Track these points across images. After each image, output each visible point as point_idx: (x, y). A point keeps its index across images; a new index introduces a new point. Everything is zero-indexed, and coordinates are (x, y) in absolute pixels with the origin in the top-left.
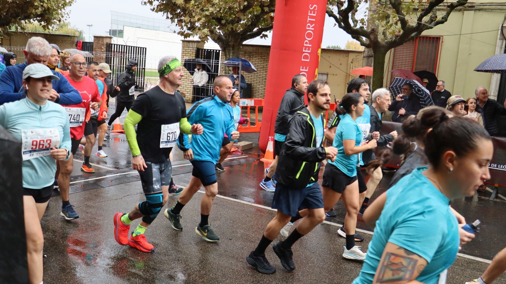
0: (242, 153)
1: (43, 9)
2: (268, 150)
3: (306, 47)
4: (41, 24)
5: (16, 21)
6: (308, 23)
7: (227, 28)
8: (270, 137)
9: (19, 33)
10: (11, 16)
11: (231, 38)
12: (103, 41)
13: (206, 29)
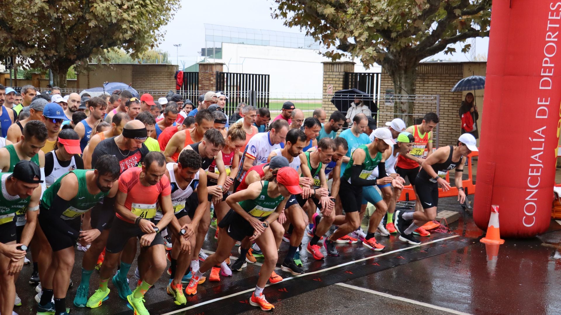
0: (449, 231)
1: (133, 33)
2: (492, 227)
3: (545, 68)
4: (128, 52)
5: (98, 50)
6: (548, 31)
7: (398, 44)
8: (494, 207)
9: (103, 67)
10: (91, 45)
11: (403, 57)
12: (212, 69)
13: (371, 48)
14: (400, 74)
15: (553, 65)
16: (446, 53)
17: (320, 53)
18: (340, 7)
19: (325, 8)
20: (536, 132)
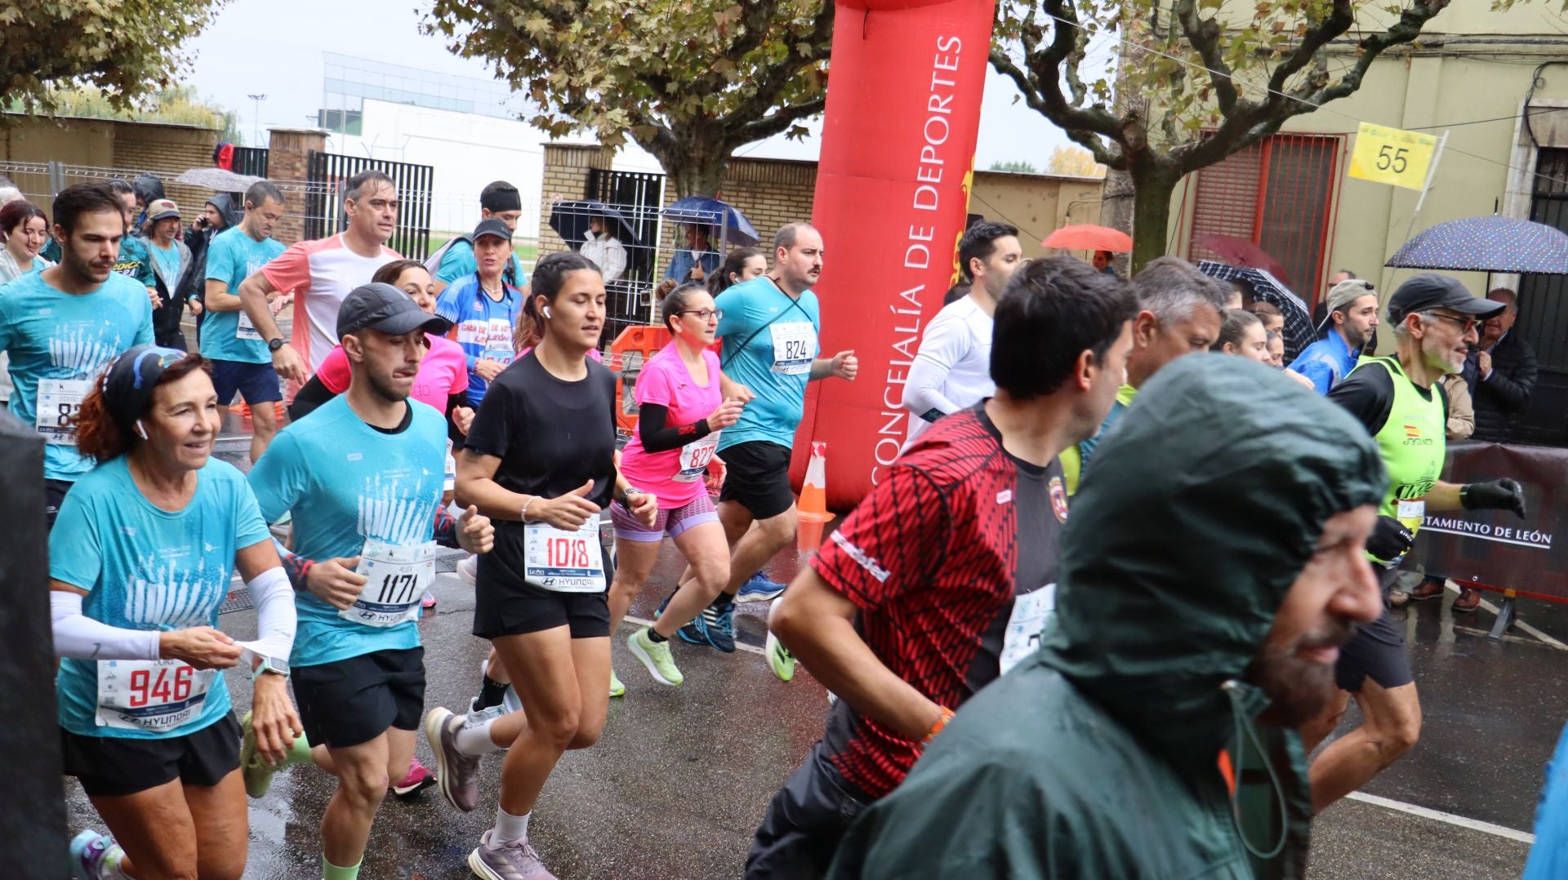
1: (112, 46)
2: (811, 485)
3: (927, 166)
4: (104, 92)
5: (28, 81)
6: (933, 93)
7: (682, 107)
8: (816, 445)
9: (38, 120)
10: (10, 67)
11: (697, 136)
12: (299, 146)
13: (618, 110)
14: (690, 175)
15: (940, 162)
16: (790, 136)
17: (522, 118)
18: (561, 20)
19: (530, 18)
20: (904, 294)
